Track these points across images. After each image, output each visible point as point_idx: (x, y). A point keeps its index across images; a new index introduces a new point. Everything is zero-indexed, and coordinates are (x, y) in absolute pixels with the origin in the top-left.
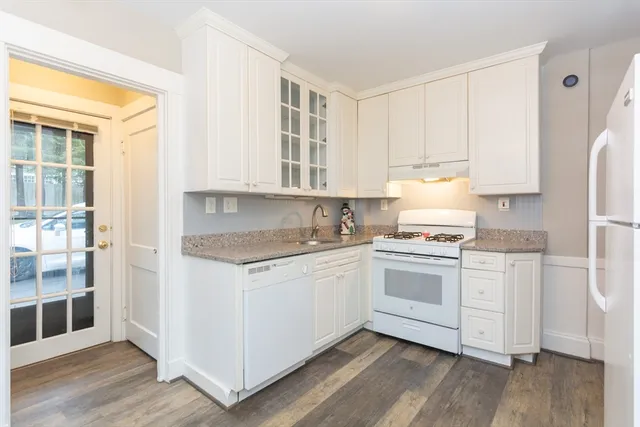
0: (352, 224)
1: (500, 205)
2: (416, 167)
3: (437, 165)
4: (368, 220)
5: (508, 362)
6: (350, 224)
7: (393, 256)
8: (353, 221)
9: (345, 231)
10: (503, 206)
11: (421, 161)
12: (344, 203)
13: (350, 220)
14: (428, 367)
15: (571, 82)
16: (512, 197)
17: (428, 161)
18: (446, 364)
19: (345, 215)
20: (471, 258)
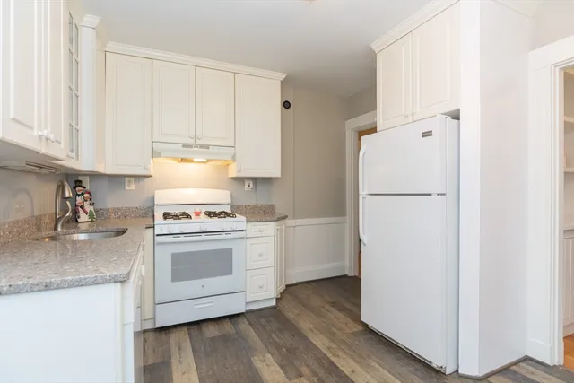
0: (92, 208)
1: (247, 186)
2: (185, 146)
3: (207, 147)
4: (111, 201)
5: (273, 303)
6: (88, 208)
7: (182, 238)
8: (92, 204)
9: (83, 217)
10: (248, 186)
11: (192, 141)
12: (75, 180)
13: (88, 202)
14: (237, 333)
15: (286, 105)
16: (255, 180)
17: (198, 142)
18: (244, 325)
19: (79, 195)
20: (253, 229)
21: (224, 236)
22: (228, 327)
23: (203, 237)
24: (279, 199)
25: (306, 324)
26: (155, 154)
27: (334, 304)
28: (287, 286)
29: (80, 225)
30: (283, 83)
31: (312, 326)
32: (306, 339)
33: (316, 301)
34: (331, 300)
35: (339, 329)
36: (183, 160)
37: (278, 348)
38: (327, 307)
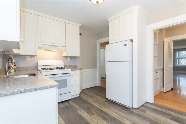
0: (15, 67)
2: (49, 46)
3: (57, 46)
4: (22, 64)
5: (79, 95)
7: (51, 76)
8: (15, 65)
10: (69, 59)
11: (52, 44)
13: (13, 65)
14: (70, 105)
15: (80, 34)
16: (71, 57)
17: (54, 45)
18: (71, 103)
19: (10, 62)
20: (73, 73)
21: (64, 75)
22: (66, 104)
23: (58, 76)
24: (78, 63)
25: (90, 100)
26: (39, 48)
27: (96, 94)
28: (82, 90)
29: (11, 73)
30: (80, 27)
31: (92, 101)
32: (92, 104)
33: (91, 94)
34: (95, 93)
35: (100, 101)
36: (48, 50)
37: (84, 108)
38: (95, 95)
